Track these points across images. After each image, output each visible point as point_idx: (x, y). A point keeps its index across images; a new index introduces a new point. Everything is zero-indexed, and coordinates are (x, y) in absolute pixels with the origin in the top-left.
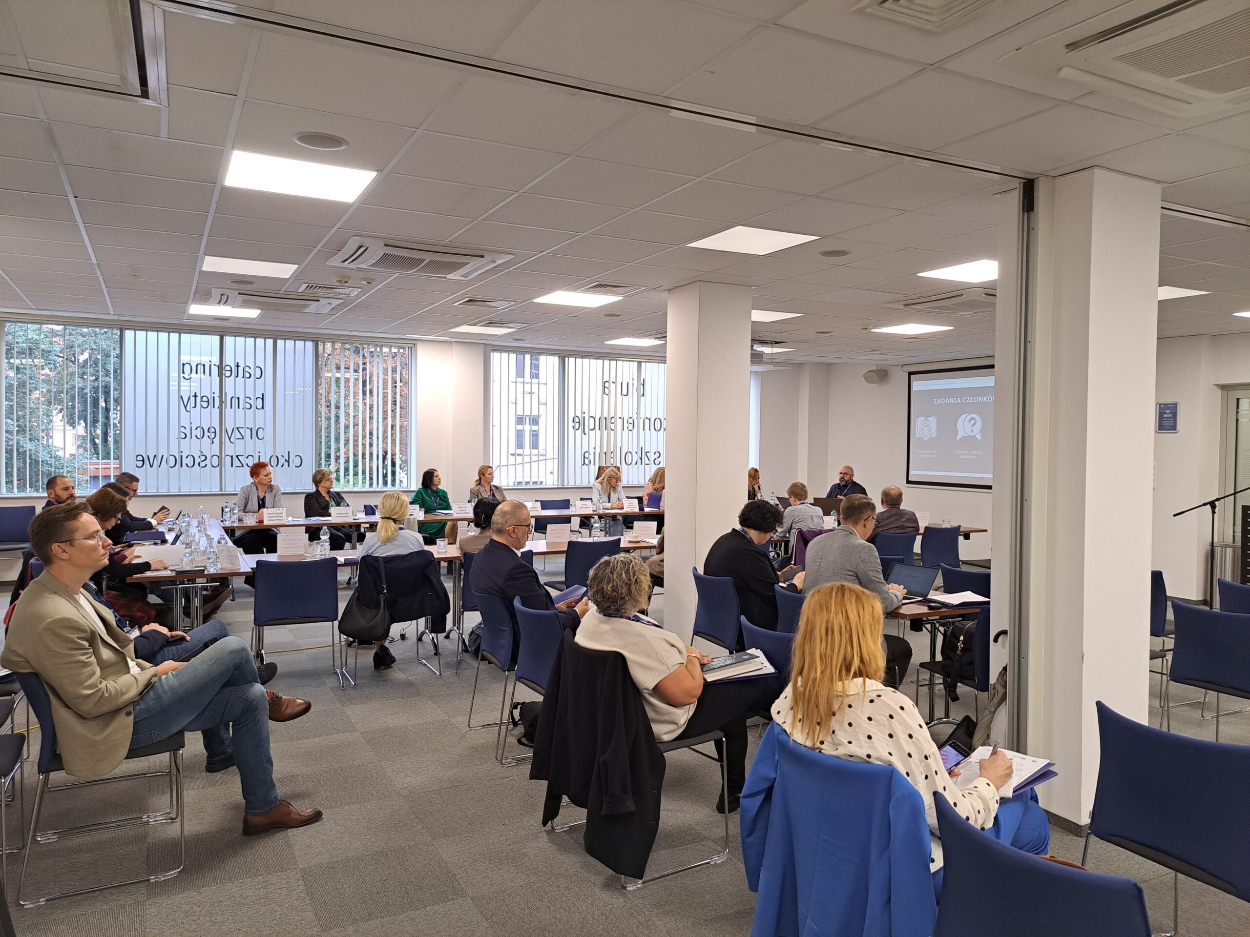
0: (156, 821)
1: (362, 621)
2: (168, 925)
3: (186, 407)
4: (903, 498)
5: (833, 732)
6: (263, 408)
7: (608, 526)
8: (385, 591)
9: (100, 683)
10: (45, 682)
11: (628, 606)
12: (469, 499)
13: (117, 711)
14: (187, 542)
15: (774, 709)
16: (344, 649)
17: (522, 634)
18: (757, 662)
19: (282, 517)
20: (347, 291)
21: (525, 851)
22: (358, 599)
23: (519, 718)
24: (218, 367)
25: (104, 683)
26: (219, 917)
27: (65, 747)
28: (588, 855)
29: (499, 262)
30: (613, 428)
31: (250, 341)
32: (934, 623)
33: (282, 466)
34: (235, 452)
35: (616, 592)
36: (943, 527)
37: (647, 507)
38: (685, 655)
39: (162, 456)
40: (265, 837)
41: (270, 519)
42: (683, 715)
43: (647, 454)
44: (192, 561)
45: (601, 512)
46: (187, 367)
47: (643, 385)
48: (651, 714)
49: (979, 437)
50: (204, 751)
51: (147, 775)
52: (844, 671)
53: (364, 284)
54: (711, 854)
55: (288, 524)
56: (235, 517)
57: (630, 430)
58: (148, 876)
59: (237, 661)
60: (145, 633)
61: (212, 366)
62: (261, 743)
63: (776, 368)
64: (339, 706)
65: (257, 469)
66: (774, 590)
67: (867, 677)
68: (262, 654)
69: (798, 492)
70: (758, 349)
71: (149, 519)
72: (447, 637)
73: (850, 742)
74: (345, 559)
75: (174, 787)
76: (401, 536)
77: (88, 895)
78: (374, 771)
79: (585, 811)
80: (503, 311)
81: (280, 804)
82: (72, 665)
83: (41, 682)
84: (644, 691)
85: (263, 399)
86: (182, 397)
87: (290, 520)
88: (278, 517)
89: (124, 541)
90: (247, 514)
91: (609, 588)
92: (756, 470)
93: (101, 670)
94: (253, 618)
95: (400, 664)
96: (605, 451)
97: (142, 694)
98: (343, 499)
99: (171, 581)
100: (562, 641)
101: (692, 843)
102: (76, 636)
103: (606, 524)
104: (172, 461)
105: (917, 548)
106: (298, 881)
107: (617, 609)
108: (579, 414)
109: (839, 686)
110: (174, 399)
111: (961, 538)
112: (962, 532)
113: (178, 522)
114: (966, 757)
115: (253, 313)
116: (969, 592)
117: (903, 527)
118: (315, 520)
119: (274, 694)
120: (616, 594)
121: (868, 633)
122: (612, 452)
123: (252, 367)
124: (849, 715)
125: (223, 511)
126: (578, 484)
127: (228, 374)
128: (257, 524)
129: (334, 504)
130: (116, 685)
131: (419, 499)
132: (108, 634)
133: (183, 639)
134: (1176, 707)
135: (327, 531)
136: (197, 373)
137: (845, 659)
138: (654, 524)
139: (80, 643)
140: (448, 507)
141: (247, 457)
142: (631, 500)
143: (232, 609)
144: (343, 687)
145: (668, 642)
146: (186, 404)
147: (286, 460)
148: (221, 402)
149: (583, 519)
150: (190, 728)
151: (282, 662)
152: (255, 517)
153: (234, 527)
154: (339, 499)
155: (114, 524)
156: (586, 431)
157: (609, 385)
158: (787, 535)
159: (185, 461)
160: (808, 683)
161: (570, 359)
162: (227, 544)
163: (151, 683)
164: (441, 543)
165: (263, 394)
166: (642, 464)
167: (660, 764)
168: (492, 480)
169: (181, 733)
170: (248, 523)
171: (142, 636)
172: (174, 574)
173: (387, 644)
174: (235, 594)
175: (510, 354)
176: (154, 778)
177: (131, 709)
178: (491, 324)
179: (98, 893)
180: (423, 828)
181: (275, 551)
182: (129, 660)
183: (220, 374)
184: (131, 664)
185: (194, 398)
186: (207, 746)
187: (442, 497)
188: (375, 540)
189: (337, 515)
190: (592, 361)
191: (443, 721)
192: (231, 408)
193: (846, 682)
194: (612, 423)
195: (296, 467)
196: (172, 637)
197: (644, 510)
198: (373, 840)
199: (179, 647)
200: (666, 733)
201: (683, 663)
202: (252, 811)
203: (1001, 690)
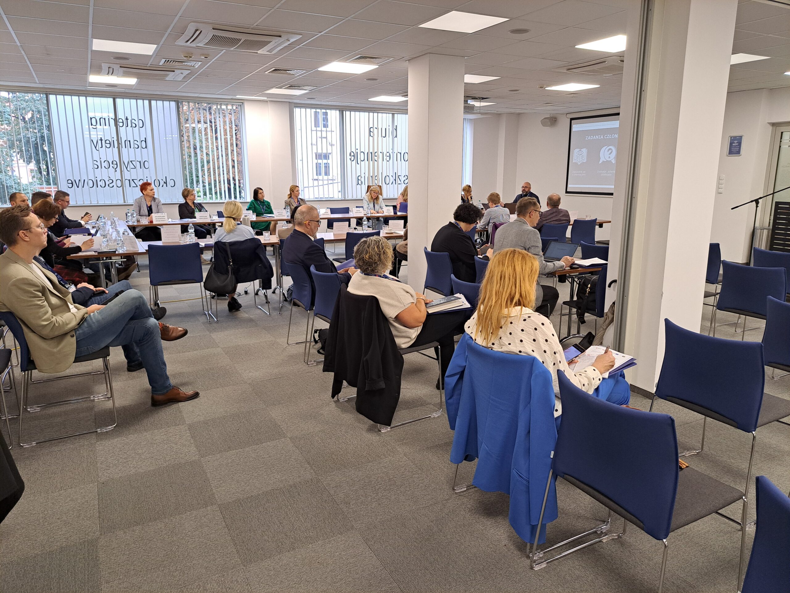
0: (99, 399)
1: (218, 282)
2: (110, 455)
3: (96, 147)
4: (561, 201)
5: (500, 338)
6: (146, 147)
7: (374, 224)
8: (231, 264)
9: (52, 318)
10: (18, 318)
11: (379, 268)
12: (284, 207)
13: (65, 334)
14: (104, 234)
15: (466, 326)
16: (209, 300)
17: (316, 288)
18: (459, 301)
19: (164, 219)
20: (192, 63)
21: (321, 412)
22: (215, 268)
23: (318, 338)
24: (114, 120)
25: (55, 318)
26: (140, 451)
27: (35, 355)
28: (359, 414)
29: (292, 40)
30: (376, 160)
31: (133, 101)
32: (573, 277)
33: (163, 186)
34: (131, 178)
35: (371, 259)
36: (586, 220)
37: (399, 212)
38: (415, 297)
39: (84, 180)
40: (165, 407)
41: (157, 220)
42: (414, 333)
43: (399, 177)
44: (107, 245)
45: (369, 215)
46: (94, 120)
47: (396, 130)
48: (394, 332)
49: (613, 162)
50: (126, 360)
51: (92, 374)
52: (509, 302)
53: (202, 59)
54: (432, 412)
55: (169, 223)
56: (135, 219)
57: (388, 161)
58: (97, 429)
59: (137, 304)
60: (79, 289)
61: (110, 119)
62: (158, 354)
63: (483, 116)
64: (208, 333)
65: (144, 187)
66: (474, 260)
67: (524, 306)
68: (158, 303)
69: (494, 199)
70: (471, 103)
71: (80, 221)
72: (274, 292)
73: (510, 344)
74: (205, 244)
75: (108, 381)
76: (239, 229)
77: (61, 440)
78: (230, 370)
79: (356, 389)
80: (298, 77)
81: (173, 388)
82: (32, 307)
83: (15, 318)
84: (390, 319)
85: (145, 142)
86: (92, 140)
87: (170, 221)
88: (162, 219)
89: (64, 234)
90: (142, 217)
91: (367, 257)
92: (469, 186)
93: (52, 310)
94: (149, 281)
95: (244, 309)
96: (371, 175)
97: (80, 324)
98: (203, 207)
99: (97, 258)
100: (340, 291)
101: (421, 406)
102: (33, 289)
103: (373, 223)
104: (91, 184)
105: (568, 234)
106: (186, 430)
107: (372, 269)
108: (353, 150)
109: (505, 311)
110: (88, 142)
111: (597, 227)
112: (598, 223)
113: (98, 222)
114: (582, 352)
115: (132, 81)
116: (597, 258)
117: (560, 220)
118: (186, 221)
119: (163, 324)
120: (371, 260)
121: (527, 279)
122: (376, 176)
123: (137, 120)
124: (510, 328)
125: (126, 215)
126: (355, 198)
127: (121, 124)
128: (149, 224)
129: (198, 211)
130: (62, 319)
131: (252, 207)
132: (54, 289)
133: (104, 292)
134: (720, 326)
135: (193, 226)
136: (100, 125)
137: (510, 294)
138: (402, 221)
139: (35, 293)
140: (271, 212)
141: (139, 181)
142: (388, 208)
143: (138, 277)
144: (210, 322)
145: (404, 290)
146: (95, 146)
147: (164, 183)
148: (118, 144)
149: (358, 220)
150: (114, 344)
151: (170, 308)
152: (147, 219)
153: (134, 225)
154: (200, 207)
155: (54, 222)
156: (359, 162)
157: (373, 130)
158: (487, 227)
159: (99, 183)
160: (486, 308)
161: (346, 112)
162: (129, 234)
163: (84, 318)
164: (266, 234)
165: (145, 138)
166: (396, 184)
167: (400, 362)
168: (299, 195)
169: (107, 347)
170: (144, 222)
171: (77, 290)
172: (96, 254)
173: (236, 296)
174: (140, 268)
175: (307, 110)
176: (96, 375)
177: (73, 333)
178: (291, 87)
179: (67, 439)
180: (260, 400)
181: (160, 239)
182: (69, 304)
183: (116, 125)
184: (71, 306)
185: (100, 141)
186: (127, 356)
187: (267, 205)
188: (223, 231)
189: (200, 218)
190: (361, 113)
191: (272, 341)
192: (126, 147)
193: (510, 309)
194: (375, 156)
195: (171, 187)
196: (96, 291)
197: (397, 214)
198: (230, 408)
199: (102, 297)
200: (403, 344)
201: (414, 303)
202: (156, 393)
203: (610, 316)
